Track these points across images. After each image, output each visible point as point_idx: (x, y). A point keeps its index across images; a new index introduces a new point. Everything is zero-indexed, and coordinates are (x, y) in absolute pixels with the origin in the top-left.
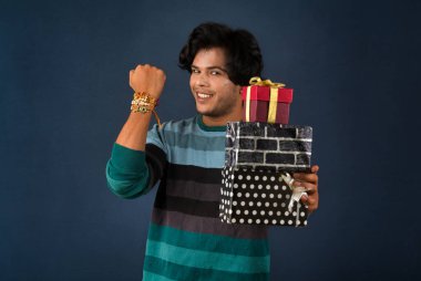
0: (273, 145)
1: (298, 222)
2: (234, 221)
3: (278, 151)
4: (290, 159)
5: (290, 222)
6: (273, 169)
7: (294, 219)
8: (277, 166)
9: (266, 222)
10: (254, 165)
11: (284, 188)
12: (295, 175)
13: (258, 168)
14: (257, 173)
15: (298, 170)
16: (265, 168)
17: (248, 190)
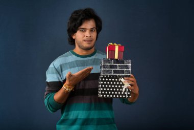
0: (116, 67)
1: (127, 96)
2: (102, 96)
3: (118, 69)
4: (123, 72)
5: (124, 96)
6: (116, 76)
7: (125, 95)
8: (118, 75)
9: (114, 96)
10: (109, 74)
11: (121, 83)
12: (125, 78)
13: (110, 76)
14: (110, 77)
15: (126, 76)
16: (113, 76)
17: (107, 84)
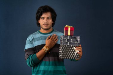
0: (71, 40)
1: (77, 58)
2: (62, 58)
3: (72, 42)
4: (75, 43)
5: (75, 58)
6: (71, 46)
9: (70, 58)
11: (74, 50)
13: (67, 46)
15: (77, 46)
16: (69, 46)
